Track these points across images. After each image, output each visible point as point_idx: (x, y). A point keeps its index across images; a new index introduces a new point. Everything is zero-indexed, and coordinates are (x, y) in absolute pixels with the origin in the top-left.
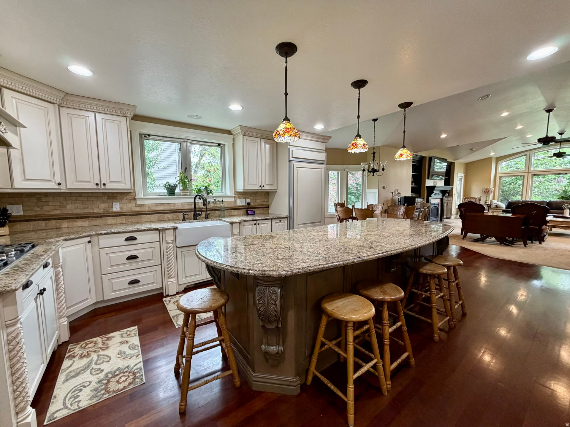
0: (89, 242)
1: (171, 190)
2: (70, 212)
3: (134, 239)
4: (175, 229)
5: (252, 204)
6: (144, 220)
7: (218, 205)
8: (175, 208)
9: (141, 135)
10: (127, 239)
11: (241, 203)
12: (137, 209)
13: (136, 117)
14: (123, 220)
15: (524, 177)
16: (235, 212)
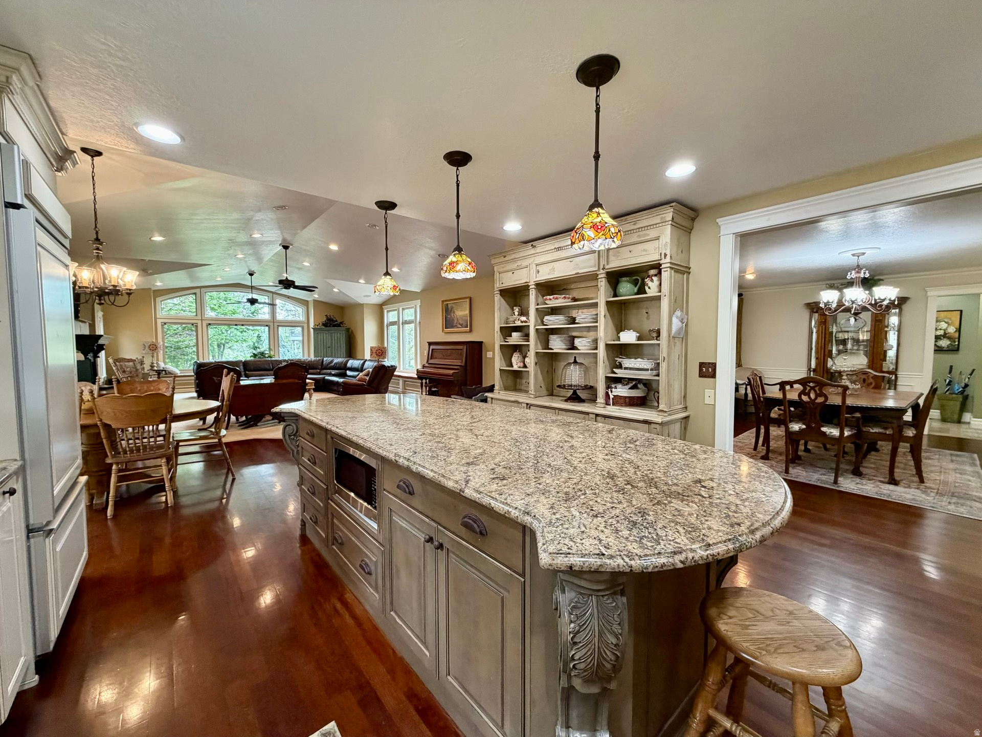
15: (197, 326)
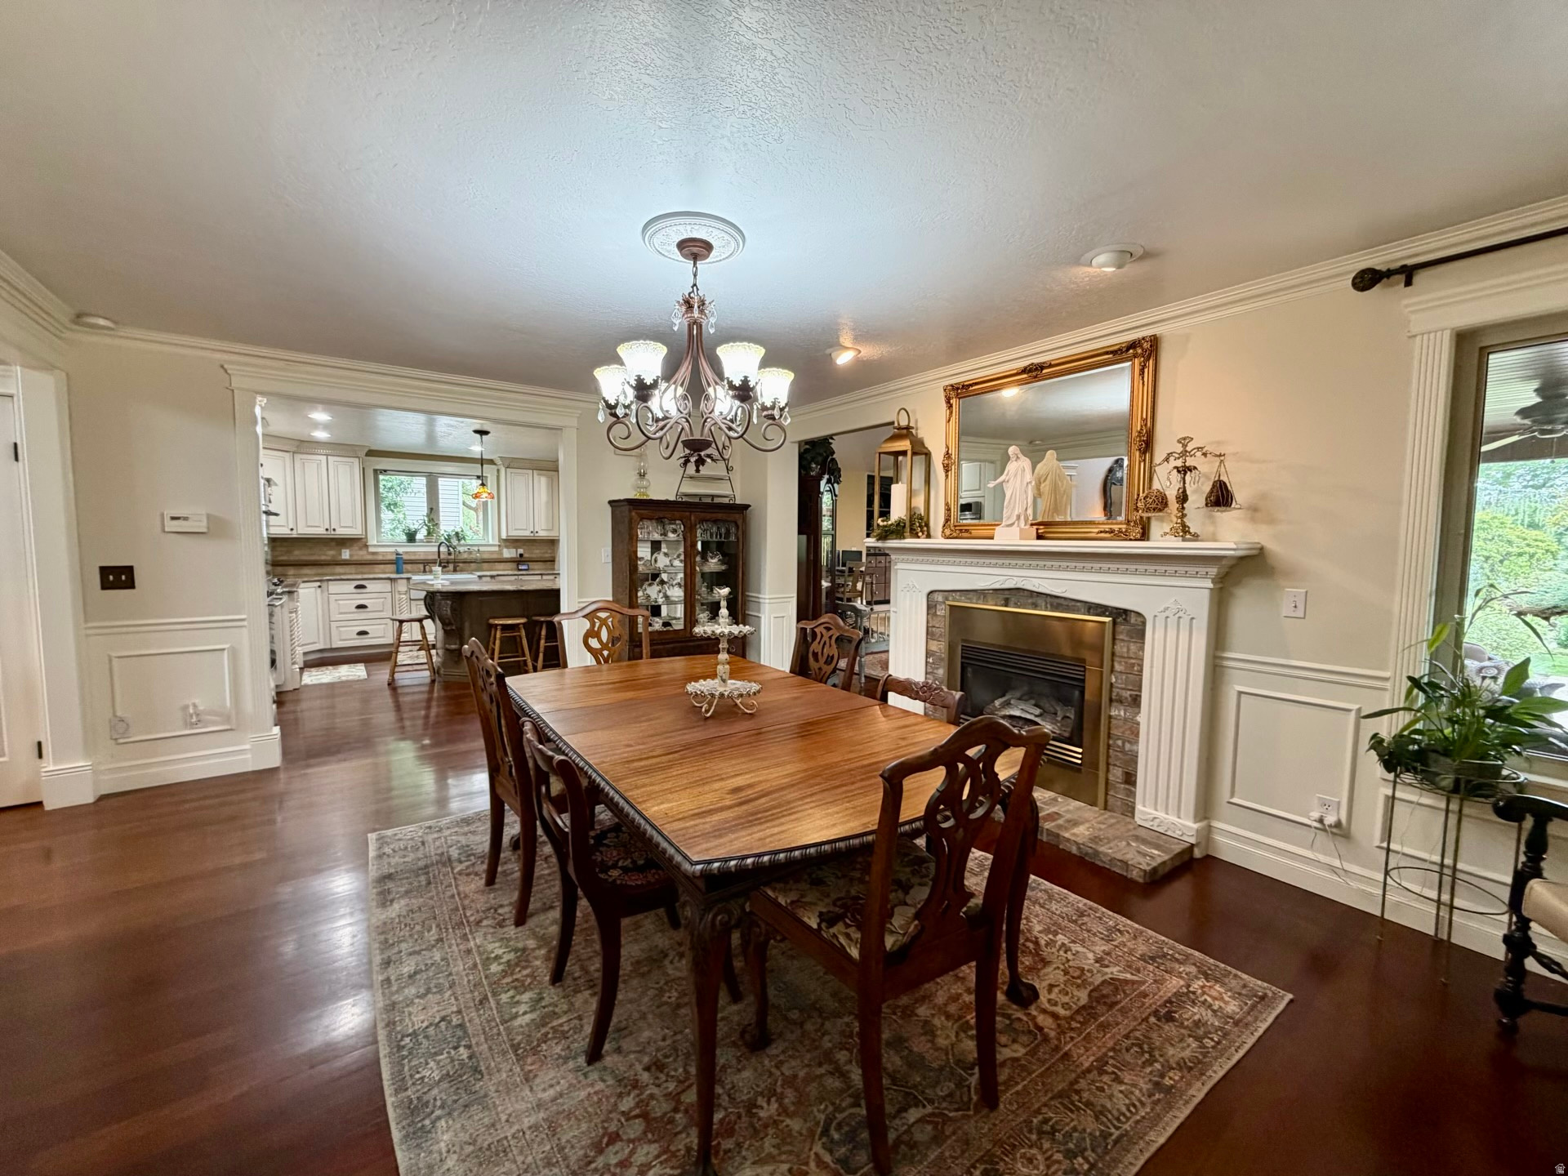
0: (320, 587)
1: (411, 537)
2: (297, 558)
3: (363, 587)
4: (408, 579)
5: (526, 555)
6: (377, 571)
7: (473, 556)
8: (417, 557)
9: (375, 471)
10: (358, 587)
11: (508, 553)
12: (370, 557)
13: (371, 453)
14: (352, 569)
16: (502, 566)
